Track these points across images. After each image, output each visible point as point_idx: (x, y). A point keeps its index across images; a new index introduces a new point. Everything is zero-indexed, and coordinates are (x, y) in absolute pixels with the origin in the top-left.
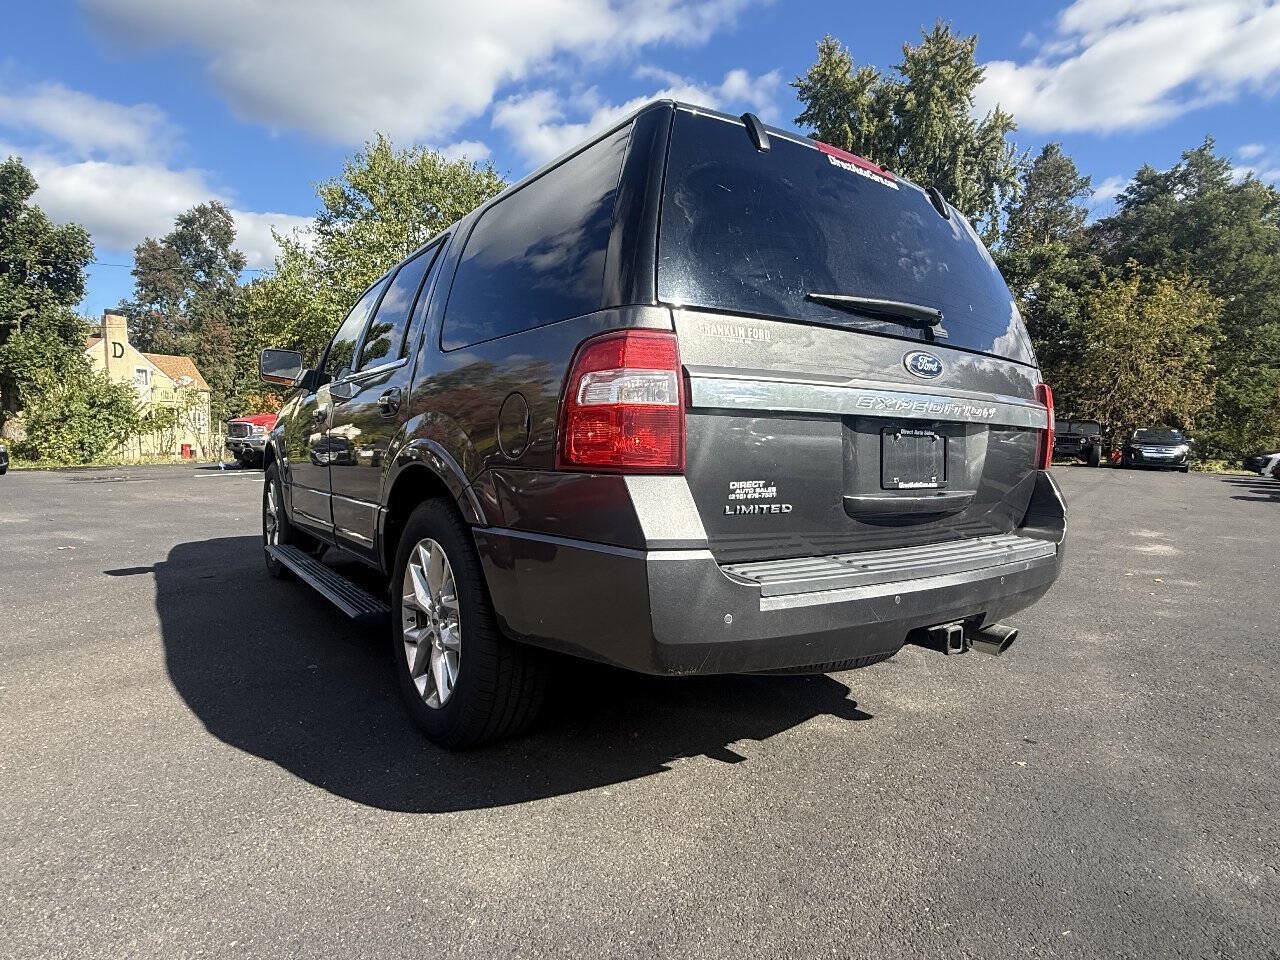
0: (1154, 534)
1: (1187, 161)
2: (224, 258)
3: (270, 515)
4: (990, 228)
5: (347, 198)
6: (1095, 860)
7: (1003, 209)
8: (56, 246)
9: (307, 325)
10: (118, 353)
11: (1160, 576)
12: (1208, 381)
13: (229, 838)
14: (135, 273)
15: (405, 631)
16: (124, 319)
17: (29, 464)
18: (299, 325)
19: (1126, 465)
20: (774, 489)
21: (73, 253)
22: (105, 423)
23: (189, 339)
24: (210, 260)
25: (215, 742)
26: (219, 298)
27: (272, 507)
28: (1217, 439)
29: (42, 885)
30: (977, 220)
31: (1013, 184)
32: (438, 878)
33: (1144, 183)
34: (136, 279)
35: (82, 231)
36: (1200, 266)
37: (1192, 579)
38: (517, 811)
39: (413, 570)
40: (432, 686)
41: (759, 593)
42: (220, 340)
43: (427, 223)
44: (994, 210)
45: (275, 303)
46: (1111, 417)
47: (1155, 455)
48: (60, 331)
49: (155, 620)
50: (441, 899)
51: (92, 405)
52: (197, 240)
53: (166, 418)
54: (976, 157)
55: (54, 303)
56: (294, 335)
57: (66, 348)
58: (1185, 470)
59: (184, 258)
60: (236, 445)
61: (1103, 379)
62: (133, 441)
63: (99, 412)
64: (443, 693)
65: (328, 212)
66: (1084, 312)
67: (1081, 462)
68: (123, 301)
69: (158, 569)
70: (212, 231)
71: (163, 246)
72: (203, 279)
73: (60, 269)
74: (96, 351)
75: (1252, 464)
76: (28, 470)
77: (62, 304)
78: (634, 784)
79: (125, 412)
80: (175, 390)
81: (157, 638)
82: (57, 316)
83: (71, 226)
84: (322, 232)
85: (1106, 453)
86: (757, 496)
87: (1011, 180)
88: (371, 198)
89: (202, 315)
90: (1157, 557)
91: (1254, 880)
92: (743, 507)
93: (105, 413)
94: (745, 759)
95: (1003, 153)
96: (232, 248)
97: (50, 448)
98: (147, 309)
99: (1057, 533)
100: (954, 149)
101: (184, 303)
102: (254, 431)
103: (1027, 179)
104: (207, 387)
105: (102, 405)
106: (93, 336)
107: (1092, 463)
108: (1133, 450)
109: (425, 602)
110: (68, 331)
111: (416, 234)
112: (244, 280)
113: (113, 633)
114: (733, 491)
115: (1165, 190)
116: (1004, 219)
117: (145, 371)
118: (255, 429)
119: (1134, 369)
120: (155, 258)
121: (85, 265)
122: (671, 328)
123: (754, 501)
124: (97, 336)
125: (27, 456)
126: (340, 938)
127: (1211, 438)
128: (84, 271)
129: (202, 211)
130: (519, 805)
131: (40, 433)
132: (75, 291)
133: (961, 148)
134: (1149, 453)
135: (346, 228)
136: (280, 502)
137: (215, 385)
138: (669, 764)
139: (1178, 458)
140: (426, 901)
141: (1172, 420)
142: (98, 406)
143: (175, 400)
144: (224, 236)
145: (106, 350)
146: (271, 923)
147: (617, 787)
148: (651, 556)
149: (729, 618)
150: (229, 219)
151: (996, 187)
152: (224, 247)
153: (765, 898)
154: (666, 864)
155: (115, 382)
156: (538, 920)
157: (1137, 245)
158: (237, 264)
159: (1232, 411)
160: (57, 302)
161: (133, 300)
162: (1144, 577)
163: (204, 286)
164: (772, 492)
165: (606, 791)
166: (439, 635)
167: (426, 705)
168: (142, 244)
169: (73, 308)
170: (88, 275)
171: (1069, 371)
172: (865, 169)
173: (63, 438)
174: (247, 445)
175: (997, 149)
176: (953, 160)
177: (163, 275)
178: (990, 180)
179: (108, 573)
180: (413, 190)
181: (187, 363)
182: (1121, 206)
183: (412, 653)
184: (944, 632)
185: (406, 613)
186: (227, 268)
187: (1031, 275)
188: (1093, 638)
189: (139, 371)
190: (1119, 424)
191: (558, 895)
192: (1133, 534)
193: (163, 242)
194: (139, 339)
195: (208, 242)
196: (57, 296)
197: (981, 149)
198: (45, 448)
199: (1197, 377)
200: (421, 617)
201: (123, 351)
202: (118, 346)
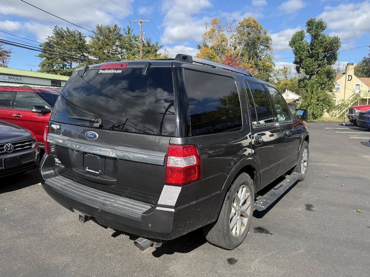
8: (329, 45)
35: (338, 38)
60: (350, 117)
83: (334, 37)
102: (356, 111)
110: (329, 74)
124: (342, 74)
128: (337, 52)
143: (368, 95)
145: (346, 78)
164: (60, 162)
189: (357, 85)
196: (328, 62)
201: (351, 79)
202: (350, 77)
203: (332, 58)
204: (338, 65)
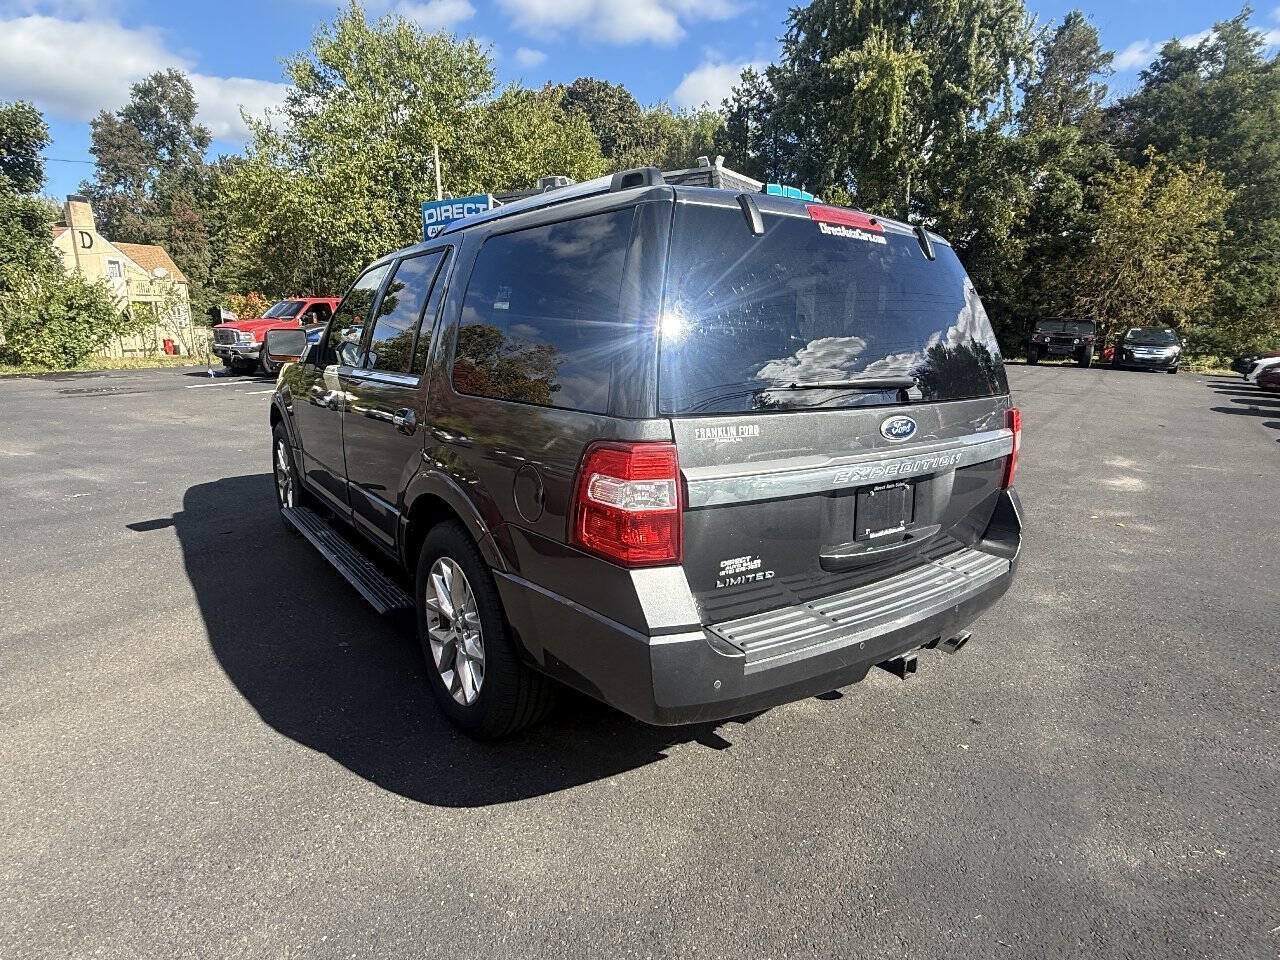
0: (1126, 463)
1: (1216, 35)
2: (188, 133)
3: (281, 471)
4: (1002, 109)
5: (317, 76)
6: (1012, 846)
7: (1018, 86)
8: (8, 127)
9: (285, 219)
10: (87, 244)
11: (1123, 518)
12: (1208, 278)
13: (303, 834)
14: (93, 151)
15: (430, 630)
16: (88, 206)
17: (12, 370)
18: (276, 218)
19: (1117, 366)
20: (759, 561)
21: (27, 135)
22: (86, 325)
23: (158, 224)
24: (172, 136)
25: (270, 732)
26: (186, 178)
27: (283, 464)
28: (1211, 336)
29: (158, 885)
30: (989, 100)
31: (1030, 62)
32: (479, 873)
33: (1169, 59)
34: (95, 159)
35: (33, 110)
36: (1216, 155)
37: (1152, 522)
38: (540, 804)
39: (435, 579)
40: (458, 684)
41: (743, 660)
42: (192, 226)
43: (406, 103)
44: (1007, 91)
45: (250, 195)
46: (1107, 313)
47: (1146, 356)
48: (23, 222)
49: (188, 591)
50: (484, 893)
51: (70, 308)
52: (156, 112)
53: (145, 316)
54: (992, 28)
55: (13, 191)
56: (271, 229)
57: (31, 241)
58: (1173, 371)
59: (144, 133)
60: (224, 352)
61: (1106, 275)
62: (115, 344)
63: (78, 314)
64: (470, 695)
65: (297, 91)
66: (1091, 203)
67: (1072, 361)
68: (85, 183)
69: (176, 520)
70: (171, 102)
71: (120, 119)
72: (167, 158)
73: (14, 153)
74: (63, 241)
75: (1239, 366)
76: (14, 376)
77: (21, 192)
78: (635, 773)
79: (105, 314)
80: (151, 283)
81: (194, 610)
82: (18, 205)
83: (20, 104)
84: (293, 113)
85: (1099, 349)
86: (744, 569)
87: (1028, 56)
88: (343, 77)
89: (169, 197)
90: (1124, 494)
91: (1135, 863)
92: (732, 580)
93: (84, 315)
94: (731, 745)
95: (1021, 24)
96: (194, 123)
97: (32, 352)
98: (110, 191)
99: (1012, 549)
100: (969, 20)
101: (150, 184)
102: (241, 337)
103: (1047, 53)
104: (184, 279)
105: (81, 307)
106: (59, 225)
107: (1083, 362)
108: (1125, 351)
109: (448, 609)
110: (31, 221)
111: (395, 114)
112: (210, 157)
113: (154, 606)
114: (724, 569)
115: (1192, 67)
116: (1018, 99)
117: (117, 262)
118: (243, 336)
119: (1138, 265)
120: (112, 135)
121: (41, 148)
122: (670, 437)
123: (742, 574)
124: (63, 224)
125: (10, 361)
126: (408, 932)
127: (1206, 336)
128: (41, 154)
129: (159, 79)
130: (540, 798)
131: (19, 337)
132: (34, 177)
133: (978, 19)
134: (1140, 353)
135: (319, 109)
136: (290, 461)
137: (191, 275)
138: (665, 752)
139: (1169, 359)
140: (472, 895)
141: (1169, 318)
142: (76, 308)
143: (152, 293)
144: (186, 108)
145: (74, 238)
146: (350, 919)
147: (622, 777)
148: (654, 641)
149: (718, 684)
150: (188, 88)
151: (1011, 63)
152: (186, 120)
153: (743, 889)
154: (664, 855)
155: (91, 281)
156: (563, 911)
157: (1154, 130)
158: (202, 140)
159: (1228, 309)
160: (16, 189)
161: (95, 182)
162: (1109, 520)
163: (169, 165)
164: (757, 563)
165: (612, 782)
166: (463, 642)
167: (455, 701)
168: (97, 116)
169: (35, 196)
170: (45, 159)
171: (1070, 267)
172: (854, 229)
173: (44, 342)
174: (235, 353)
175: (1016, 19)
176: (969, 33)
177: (121, 153)
178: (1005, 56)
179: (131, 527)
180: (389, 65)
181: (159, 251)
182: (1143, 83)
183: (438, 653)
184: (902, 660)
185: (430, 615)
186: (192, 146)
187: (1041, 162)
188: (1048, 598)
189: (111, 262)
190: (1115, 321)
191: (577, 888)
192: (1107, 462)
193: (119, 115)
194: (106, 224)
195: (168, 116)
196: (15, 182)
197: (999, 18)
198: (28, 353)
199: (1199, 274)
200: (445, 623)
201: (92, 241)
202: (85, 236)
203: (25, 172)
204: (49, 195)
